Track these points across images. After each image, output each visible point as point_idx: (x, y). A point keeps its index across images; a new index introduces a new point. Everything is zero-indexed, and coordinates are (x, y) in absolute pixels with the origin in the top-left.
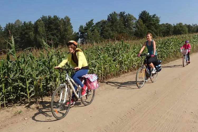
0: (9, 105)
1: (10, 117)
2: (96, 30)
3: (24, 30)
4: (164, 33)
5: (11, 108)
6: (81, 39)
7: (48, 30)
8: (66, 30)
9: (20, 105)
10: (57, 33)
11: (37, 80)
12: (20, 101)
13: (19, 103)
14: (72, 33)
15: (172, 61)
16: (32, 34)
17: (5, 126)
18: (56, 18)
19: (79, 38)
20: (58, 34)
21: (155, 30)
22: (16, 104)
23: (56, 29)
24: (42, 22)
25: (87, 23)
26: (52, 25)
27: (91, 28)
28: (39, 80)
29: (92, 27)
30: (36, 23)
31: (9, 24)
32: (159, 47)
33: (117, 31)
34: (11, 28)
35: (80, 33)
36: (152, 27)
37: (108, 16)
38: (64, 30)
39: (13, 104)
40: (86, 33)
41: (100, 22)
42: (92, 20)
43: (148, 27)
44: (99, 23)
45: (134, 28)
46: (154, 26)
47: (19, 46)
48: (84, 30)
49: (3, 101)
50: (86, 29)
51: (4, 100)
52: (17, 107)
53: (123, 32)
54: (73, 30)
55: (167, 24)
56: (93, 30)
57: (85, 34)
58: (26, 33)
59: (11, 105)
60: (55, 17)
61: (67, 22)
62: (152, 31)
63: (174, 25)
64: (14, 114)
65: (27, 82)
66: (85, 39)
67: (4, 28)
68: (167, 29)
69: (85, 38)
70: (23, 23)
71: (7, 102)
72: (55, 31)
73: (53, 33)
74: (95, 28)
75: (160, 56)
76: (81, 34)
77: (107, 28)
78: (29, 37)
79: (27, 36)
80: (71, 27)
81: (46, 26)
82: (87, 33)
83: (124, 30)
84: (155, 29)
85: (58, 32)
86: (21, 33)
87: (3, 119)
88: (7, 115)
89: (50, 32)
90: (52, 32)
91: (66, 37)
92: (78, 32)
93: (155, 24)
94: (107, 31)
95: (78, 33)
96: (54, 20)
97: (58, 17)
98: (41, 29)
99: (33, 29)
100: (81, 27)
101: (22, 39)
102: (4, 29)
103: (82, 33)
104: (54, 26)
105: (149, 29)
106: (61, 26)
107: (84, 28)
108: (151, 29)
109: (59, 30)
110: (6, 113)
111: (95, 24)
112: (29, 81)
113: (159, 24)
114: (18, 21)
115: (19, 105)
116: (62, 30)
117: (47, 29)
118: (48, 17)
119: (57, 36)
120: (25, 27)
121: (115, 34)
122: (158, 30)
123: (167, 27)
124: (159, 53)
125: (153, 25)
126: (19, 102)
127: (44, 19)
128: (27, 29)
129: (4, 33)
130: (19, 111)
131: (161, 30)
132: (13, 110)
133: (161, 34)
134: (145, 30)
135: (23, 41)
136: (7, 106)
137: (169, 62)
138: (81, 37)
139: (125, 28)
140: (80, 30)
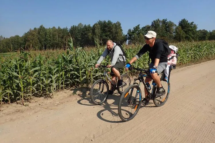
0: (67, 88)
1: (66, 97)
3: (84, 32)
4: (200, 37)
5: (68, 91)
7: (103, 32)
8: (117, 33)
11: (89, 71)
12: (75, 85)
14: (122, 35)
15: (203, 62)
16: (90, 34)
17: (62, 103)
18: (110, 22)
19: (127, 39)
20: (111, 36)
21: (192, 35)
23: (109, 31)
24: (99, 25)
25: (134, 28)
26: (106, 28)
27: (137, 32)
29: (139, 31)
30: (94, 26)
31: (74, 26)
34: (74, 29)
35: (128, 35)
36: (189, 33)
37: (152, 22)
38: (115, 32)
39: (70, 88)
40: (134, 36)
41: (145, 27)
42: (139, 25)
43: (186, 32)
44: (144, 27)
46: (192, 32)
47: (79, 43)
49: (63, 85)
50: (133, 32)
51: (64, 84)
53: (164, 36)
55: (204, 30)
57: (132, 36)
58: (86, 34)
60: (109, 21)
61: (118, 26)
62: (189, 36)
63: (210, 31)
64: (69, 95)
65: (81, 72)
66: (132, 41)
68: (203, 34)
69: (132, 39)
70: (84, 25)
71: (65, 86)
72: (108, 33)
73: (107, 35)
74: (141, 32)
75: (193, 57)
76: (129, 36)
78: (88, 37)
79: (86, 36)
80: (121, 30)
81: (101, 29)
83: (165, 34)
86: (82, 34)
87: (61, 98)
90: (106, 33)
91: (116, 38)
93: (192, 30)
95: (127, 35)
96: (108, 24)
97: (111, 22)
98: (98, 31)
99: (91, 31)
100: (130, 30)
101: (82, 39)
102: (69, 30)
103: (130, 35)
104: (108, 29)
105: (187, 34)
106: (114, 29)
107: (131, 31)
108: (189, 34)
109: (112, 33)
110: (64, 94)
111: (141, 28)
112: (82, 71)
113: (196, 30)
114: (81, 24)
116: (114, 32)
117: (102, 31)
118: (103, 22)
120: (85, 29)
122: (195, 35)
123: (203, 32)
124: (192, 54)
125: (190, 31)
126: (74, 86)
127: (100, 23)
128: (87, 30)
131: (198, 35)
133: (197, 39)
134: (183, 34)
135: (83, 40)
136: (65, 89)
137: (200, 63)
138: (129, 39)
139: (166, 33)
140: (129, 33)
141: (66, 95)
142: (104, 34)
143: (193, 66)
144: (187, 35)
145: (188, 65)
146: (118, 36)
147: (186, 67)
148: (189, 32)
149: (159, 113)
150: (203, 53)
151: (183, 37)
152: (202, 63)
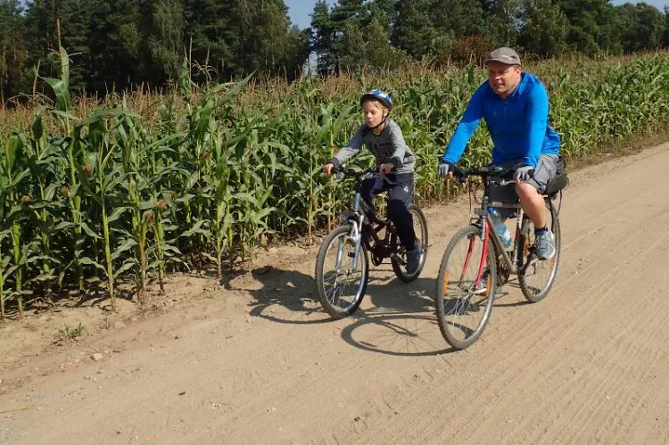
0: (38, 305)
1: (38, 350)
2: (376, 21)
3: (102, 15)
4: (625, 38)
5: (44, 317)
6: (318, 53)
7: (195, 17)
8: (261, 20)
9: (77, 306)
10: (230, 29)
11: (145, 213)
12: (77, 288)
13: (73, 296)
14: (285, 30)
15: (651, 145)
16: (131, 31)
17: (19, 385)
19: (313, 49)
20: (232, 34)
21: (597, 27)
22: (63, 302)
27: (357, 14)
28: (150, 212)
29: (364, 8)
32: (607, 93)
33: (455, 26)
34: (53, 5)
35: (315, 30)
36: (583, 16)
38: (254, 19)
39: (50, 302)
40: (341, 33)
45: (518, 17)
46: (593, 14)
47: (82, 73)
48: (332, 20)
49: (14, 290)
50: (339, 17)
51: (19, 287)
52: (66, 312)
53: (476, 32)
54: (288, 18)
55: (644, 4)
56: (365, 23)
57: (334, 36)
58: (111, 28)
59: (46, 305)
62: (584, 30)
63: (665, 8)
64: (52, 339)
65: (106, 220)
66: (333, 55)
67: (28, 4)
68: (641, 23)
72: (221, 23)
73: (213, 30)
74: (373, 14)
75: (608, 126)
76: (319, 34)
77: (419, 16)
78: (120, 44)
79: (113, 37)
80: (283, 8)
81: (185, 2)
82: (344, 32)
83: (480, 23)
84: (598, 24)
85: (232, 27)
86: (93, 26)
87: (12, 359)
88: (27, 342)
89: (201, 23)
90: (208, 24)
91: (260, 45)
92: (310, 26)
93: (596, 4)
94: (417, 27)
95: (308, 31)
99: (135, 10)
100: (321, 8)
101: (95, 49)
102: (27, 7)
103: (324, 31)
105: (574, 23)
107: (330, 12)
108: (581, 24)
109: (236, 20)
110: (22, 334)
112: (115, 217)
113: (610, 5)
115: (74, 303)
116: (247, 17)
117: (191, 14)
119: (229, 42)
121: (448, 39)
122: (609, 27)
123: (641, 15)
124: (605, 114)
125: (588, 9)
126: (74, 292)
128: (114, 11)
129: (28, 23)
130: (75, 326)
131: (617, 26)
132: (51, 322)
133: (617, 44)
134: (560, 24)
135: (100, 56)
136: (28, 307)
137: (639, 149)
138: (319, 47)
139: (484, 17)
140: (318, 18)
141: (31, 338)
142: (199, 29)
143: (611, 164)
144: (577, 28)
145: (590, 163)
146: (267, 36)
147: (582, 172)
148: (585, 12)
149: (489, 399)
150: (646, 108)
151: (557, 34)
152: (646, 152)
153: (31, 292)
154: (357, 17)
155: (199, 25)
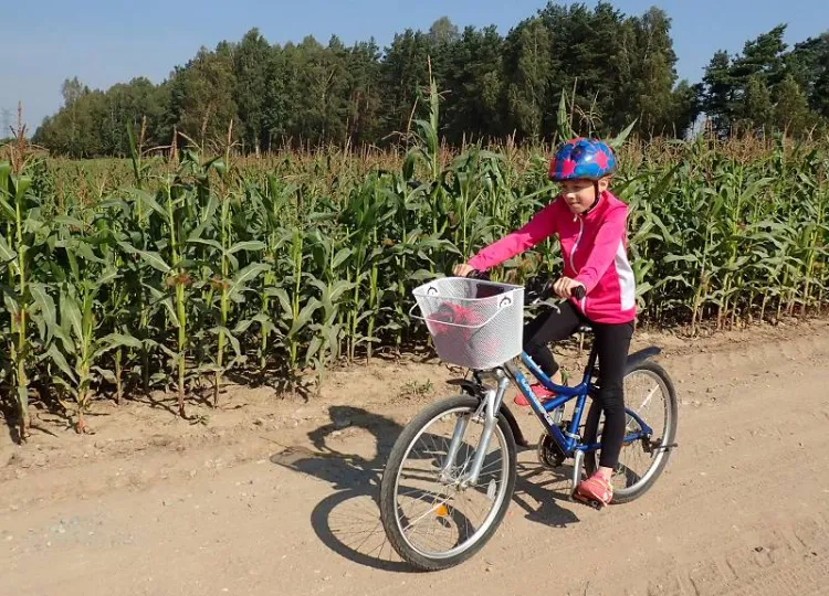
0: (385, 355)
1: (385, 399)
2: (789, 80)
3: (461, 64)
5: (391, 368)
6: (708, 115)
7: (563, 67)
8: (640, 73)
9: (424, 361)
10: (602, 81)
11: (509, 272)
12: (424, 344)
13: (420, 352)
14: (670, 87)
16: (492, 80)
18: (605, 15)
19: (701, 109)
22: (409, 355)
23: (599, 63)
24: (543, 30)
25: (749, 44)
26: (581, 47)
27: (766, 68)
28: (515, 271)
29: (776, 61)
30: (515, 36)
31: (408, 33)
34: (410, 52)
35: (707, 87)
38: (633, 72)
39: (398, 353)
40: (741, 91)
41: (817, 41)
42: (779, 31)
44: (813, 43)
48: (731, 74)
49: (365, 335)
50: (742, 71)
51: (370, 332)
52: (412, 366)
54: (674, 71)
56: (776, 79)
57: (732, 94)
58: (468, 77)
59: (391, 356)
60: (600, 9)
61: (652, 35)
64: (399, 390)
66: (727, 119)
67: (386, 50)
69: (729, 113)
70: (462, 31)
72: (594, 74)
74: (789, 68)
76: (712, 91)
78: (479, 92)
79: (470, 87)
80: (671, 58)
81: (554, 49)
82: (747, 90)
85: (606, 79)
86: (449, 75)
88: (375, 390)
91: (638, 101)
92: (702, 81)
95: (699, 87)
96: (595, 24)
97: (614, 10)
98: (535, 64)
100: (720, 60)
102: (385, 54)
103: (719, 88)
104: (592, 51)
106: (624, 52)
107: (730, 64)
109: (612, 71)
110: (370, 380)
111: (790, 49)
114: (443, 22)
115: (420, 359)
116: (626, 69)
117: (559, 63)
118: (568, 9)
120: (468, 51)
126: (422, 348)
127: (550, 18)
128: (475, 58)
129: (384, 69)
130: (422, 382)
132: (397, 374)
135: (453, 108)
136: (375, 355)
138: (710, 107)
140: (713, 73)
146: (647, 91)
153: (379, 341)
154: (766, 71)
155: (566, 76)
